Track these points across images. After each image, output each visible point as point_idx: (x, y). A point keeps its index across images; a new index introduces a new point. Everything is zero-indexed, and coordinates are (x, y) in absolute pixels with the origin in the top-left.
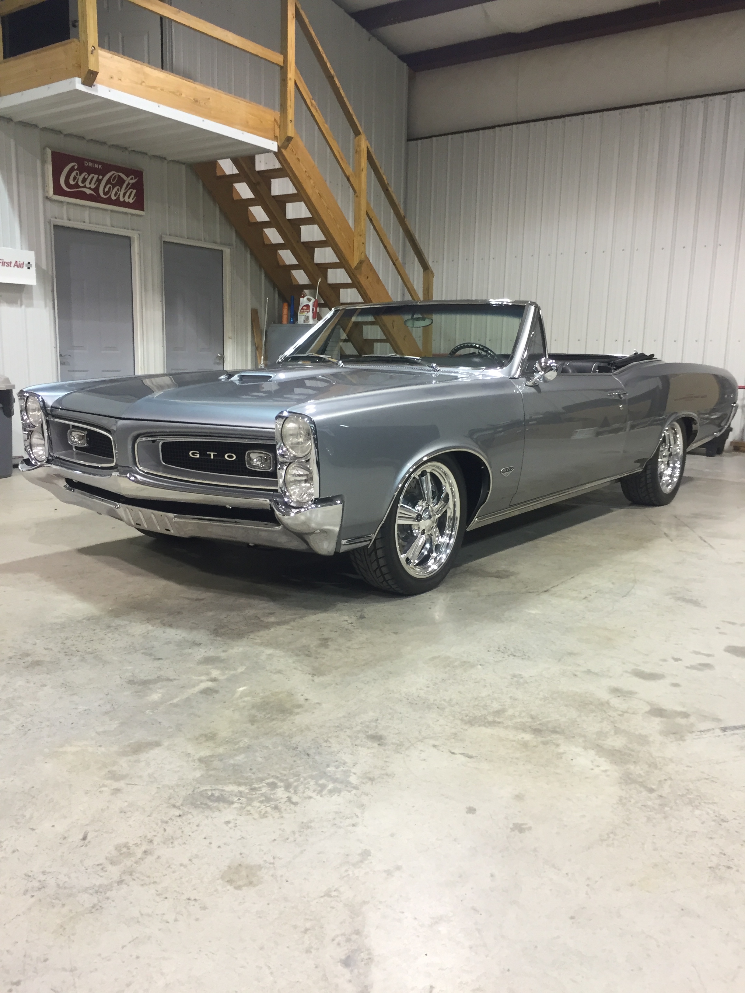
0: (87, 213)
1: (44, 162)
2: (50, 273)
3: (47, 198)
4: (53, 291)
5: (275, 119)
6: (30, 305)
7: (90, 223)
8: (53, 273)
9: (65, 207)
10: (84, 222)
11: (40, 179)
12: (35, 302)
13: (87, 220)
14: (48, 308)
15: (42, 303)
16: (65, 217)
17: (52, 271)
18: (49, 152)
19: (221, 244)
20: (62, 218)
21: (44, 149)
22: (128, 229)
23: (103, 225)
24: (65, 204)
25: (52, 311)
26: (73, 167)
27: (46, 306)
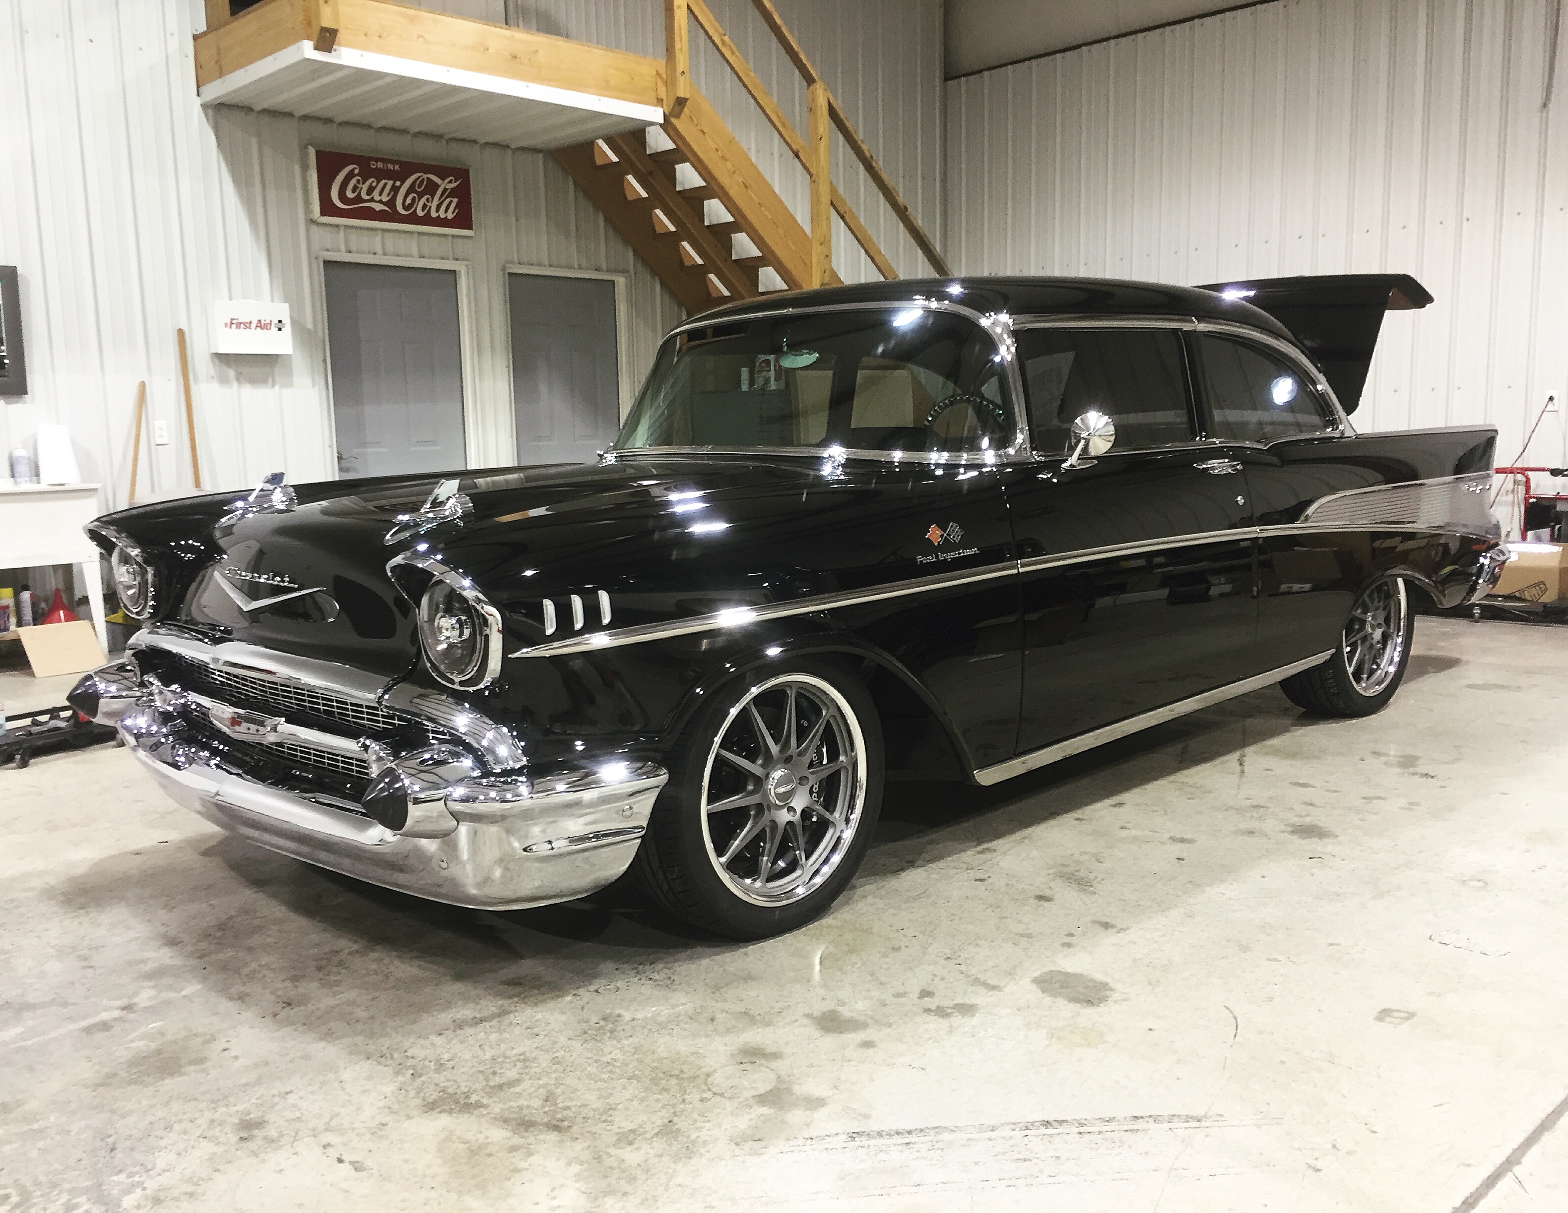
0: (378, 239)
1: (305, 168)
2: (320, 334)
3: (313, 222)
4: (325, 361)
5: (657, 73)
6: (290, 384)
7: (385, 254)
8: (324, 333)
9: (342, 233)
10: (375, 254)
11: (299, 194)
12: (296, 380)
13: (379, 250)
14: (317, 388)
15: (307, 381)
16: (343, 248)
17: (323, 330)
18: (312, 152)
19: (609, 271)
20: (339, 251)
21: (306, 147)
22: (448, 259)
23: (406, 255)
24: (342, 228)
25: (324, 392)
26: (353, 170)
27: (314, 385)
